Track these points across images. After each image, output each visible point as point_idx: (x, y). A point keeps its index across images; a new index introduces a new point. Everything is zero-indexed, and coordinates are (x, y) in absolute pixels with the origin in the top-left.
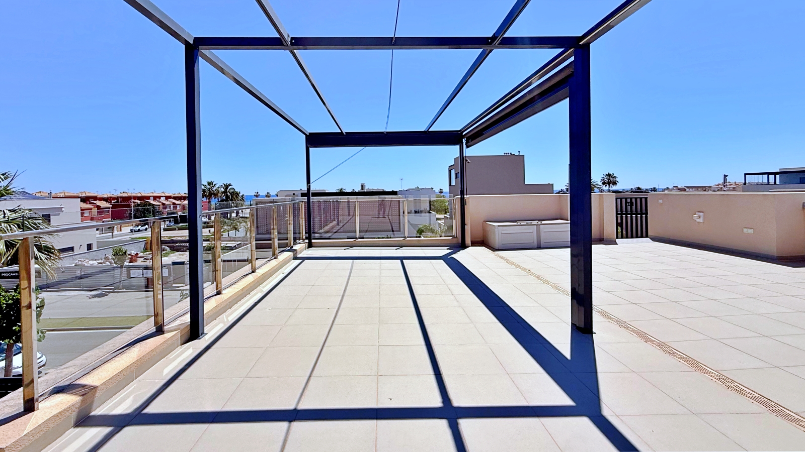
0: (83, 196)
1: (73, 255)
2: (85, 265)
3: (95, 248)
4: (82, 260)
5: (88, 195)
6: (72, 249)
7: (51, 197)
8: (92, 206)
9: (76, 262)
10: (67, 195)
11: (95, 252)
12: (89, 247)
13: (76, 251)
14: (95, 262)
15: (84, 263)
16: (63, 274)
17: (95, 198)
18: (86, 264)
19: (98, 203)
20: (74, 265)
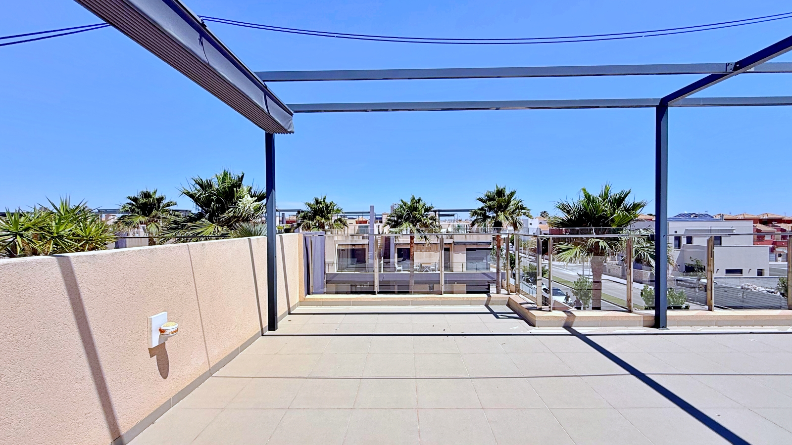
0: (764, 218)
1: (740, 278)
2: (751, 290)
3: (767, 274)
4: (749, 284)
5: (771, 216)
6: (740, 271)
7: (723, 218)
8: (774, 230)
9: (742, 285)
10: (746, 217)
11: (766, 279)
12: (760, 273)
13: (745, 274)
14: (764, 289)
15: (750, 287)
16: (725, 293)
17: (780, 221)
18: (753, 290)
19: (783, 226)
20: (740, 287)
